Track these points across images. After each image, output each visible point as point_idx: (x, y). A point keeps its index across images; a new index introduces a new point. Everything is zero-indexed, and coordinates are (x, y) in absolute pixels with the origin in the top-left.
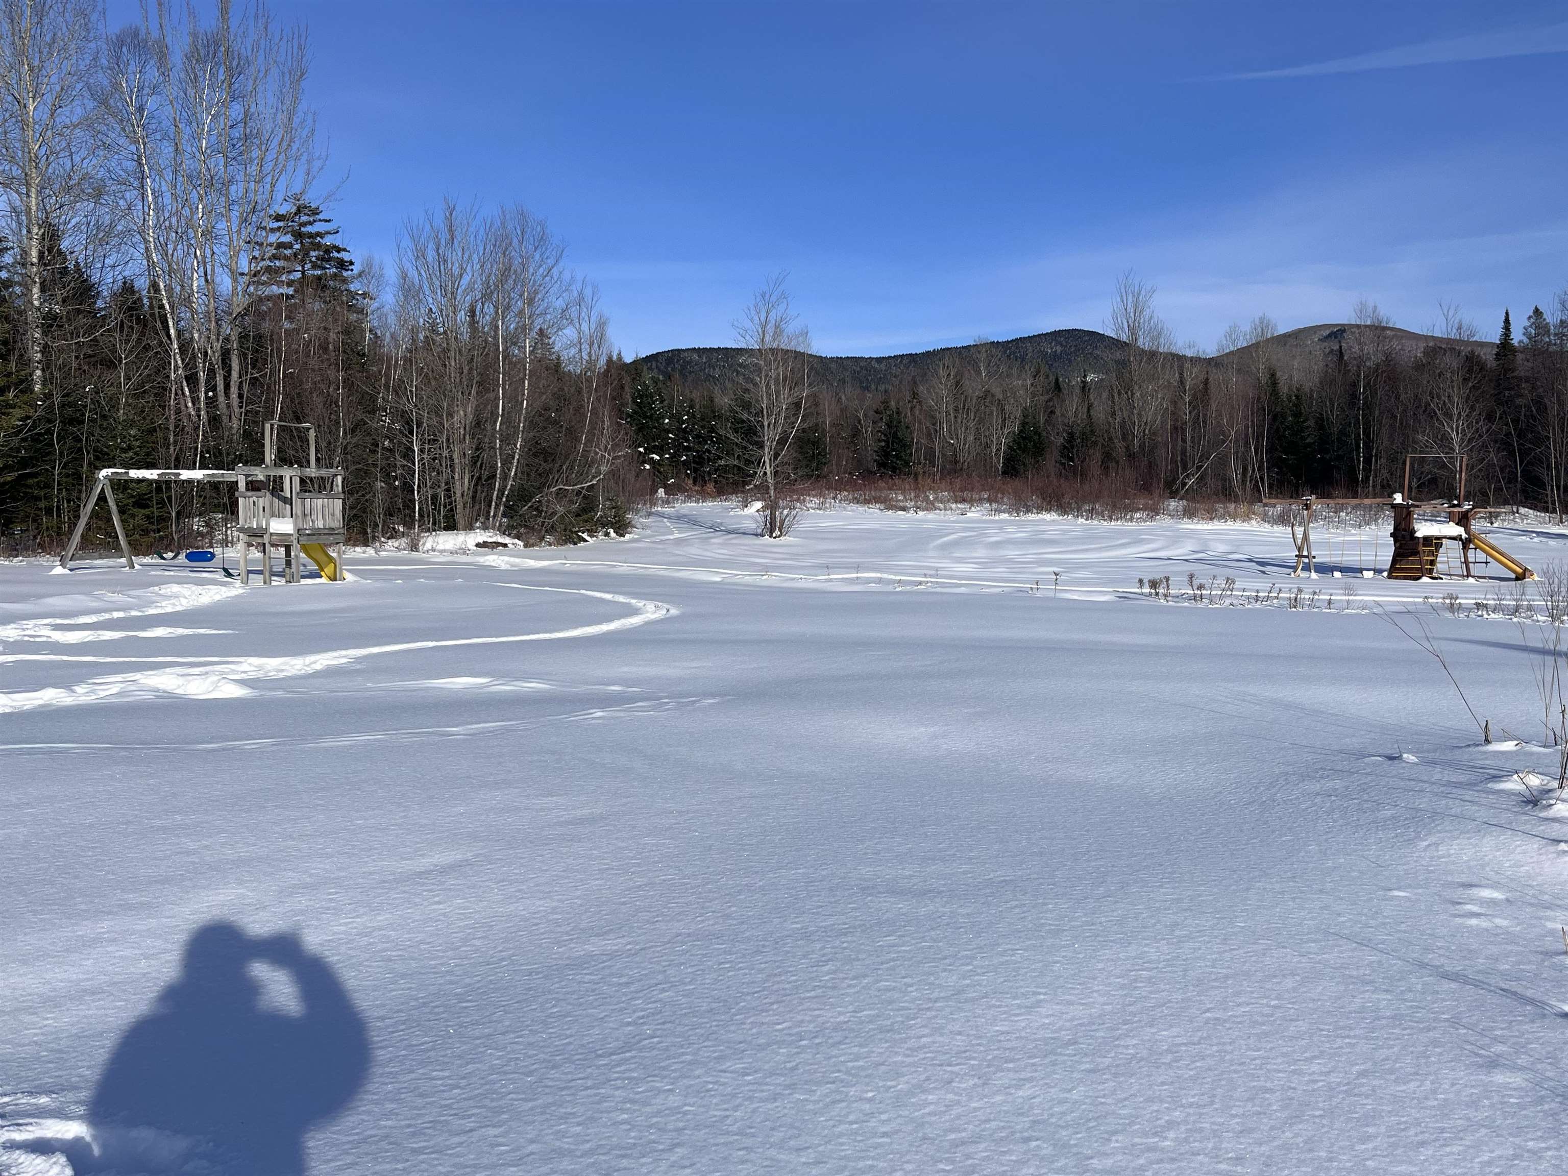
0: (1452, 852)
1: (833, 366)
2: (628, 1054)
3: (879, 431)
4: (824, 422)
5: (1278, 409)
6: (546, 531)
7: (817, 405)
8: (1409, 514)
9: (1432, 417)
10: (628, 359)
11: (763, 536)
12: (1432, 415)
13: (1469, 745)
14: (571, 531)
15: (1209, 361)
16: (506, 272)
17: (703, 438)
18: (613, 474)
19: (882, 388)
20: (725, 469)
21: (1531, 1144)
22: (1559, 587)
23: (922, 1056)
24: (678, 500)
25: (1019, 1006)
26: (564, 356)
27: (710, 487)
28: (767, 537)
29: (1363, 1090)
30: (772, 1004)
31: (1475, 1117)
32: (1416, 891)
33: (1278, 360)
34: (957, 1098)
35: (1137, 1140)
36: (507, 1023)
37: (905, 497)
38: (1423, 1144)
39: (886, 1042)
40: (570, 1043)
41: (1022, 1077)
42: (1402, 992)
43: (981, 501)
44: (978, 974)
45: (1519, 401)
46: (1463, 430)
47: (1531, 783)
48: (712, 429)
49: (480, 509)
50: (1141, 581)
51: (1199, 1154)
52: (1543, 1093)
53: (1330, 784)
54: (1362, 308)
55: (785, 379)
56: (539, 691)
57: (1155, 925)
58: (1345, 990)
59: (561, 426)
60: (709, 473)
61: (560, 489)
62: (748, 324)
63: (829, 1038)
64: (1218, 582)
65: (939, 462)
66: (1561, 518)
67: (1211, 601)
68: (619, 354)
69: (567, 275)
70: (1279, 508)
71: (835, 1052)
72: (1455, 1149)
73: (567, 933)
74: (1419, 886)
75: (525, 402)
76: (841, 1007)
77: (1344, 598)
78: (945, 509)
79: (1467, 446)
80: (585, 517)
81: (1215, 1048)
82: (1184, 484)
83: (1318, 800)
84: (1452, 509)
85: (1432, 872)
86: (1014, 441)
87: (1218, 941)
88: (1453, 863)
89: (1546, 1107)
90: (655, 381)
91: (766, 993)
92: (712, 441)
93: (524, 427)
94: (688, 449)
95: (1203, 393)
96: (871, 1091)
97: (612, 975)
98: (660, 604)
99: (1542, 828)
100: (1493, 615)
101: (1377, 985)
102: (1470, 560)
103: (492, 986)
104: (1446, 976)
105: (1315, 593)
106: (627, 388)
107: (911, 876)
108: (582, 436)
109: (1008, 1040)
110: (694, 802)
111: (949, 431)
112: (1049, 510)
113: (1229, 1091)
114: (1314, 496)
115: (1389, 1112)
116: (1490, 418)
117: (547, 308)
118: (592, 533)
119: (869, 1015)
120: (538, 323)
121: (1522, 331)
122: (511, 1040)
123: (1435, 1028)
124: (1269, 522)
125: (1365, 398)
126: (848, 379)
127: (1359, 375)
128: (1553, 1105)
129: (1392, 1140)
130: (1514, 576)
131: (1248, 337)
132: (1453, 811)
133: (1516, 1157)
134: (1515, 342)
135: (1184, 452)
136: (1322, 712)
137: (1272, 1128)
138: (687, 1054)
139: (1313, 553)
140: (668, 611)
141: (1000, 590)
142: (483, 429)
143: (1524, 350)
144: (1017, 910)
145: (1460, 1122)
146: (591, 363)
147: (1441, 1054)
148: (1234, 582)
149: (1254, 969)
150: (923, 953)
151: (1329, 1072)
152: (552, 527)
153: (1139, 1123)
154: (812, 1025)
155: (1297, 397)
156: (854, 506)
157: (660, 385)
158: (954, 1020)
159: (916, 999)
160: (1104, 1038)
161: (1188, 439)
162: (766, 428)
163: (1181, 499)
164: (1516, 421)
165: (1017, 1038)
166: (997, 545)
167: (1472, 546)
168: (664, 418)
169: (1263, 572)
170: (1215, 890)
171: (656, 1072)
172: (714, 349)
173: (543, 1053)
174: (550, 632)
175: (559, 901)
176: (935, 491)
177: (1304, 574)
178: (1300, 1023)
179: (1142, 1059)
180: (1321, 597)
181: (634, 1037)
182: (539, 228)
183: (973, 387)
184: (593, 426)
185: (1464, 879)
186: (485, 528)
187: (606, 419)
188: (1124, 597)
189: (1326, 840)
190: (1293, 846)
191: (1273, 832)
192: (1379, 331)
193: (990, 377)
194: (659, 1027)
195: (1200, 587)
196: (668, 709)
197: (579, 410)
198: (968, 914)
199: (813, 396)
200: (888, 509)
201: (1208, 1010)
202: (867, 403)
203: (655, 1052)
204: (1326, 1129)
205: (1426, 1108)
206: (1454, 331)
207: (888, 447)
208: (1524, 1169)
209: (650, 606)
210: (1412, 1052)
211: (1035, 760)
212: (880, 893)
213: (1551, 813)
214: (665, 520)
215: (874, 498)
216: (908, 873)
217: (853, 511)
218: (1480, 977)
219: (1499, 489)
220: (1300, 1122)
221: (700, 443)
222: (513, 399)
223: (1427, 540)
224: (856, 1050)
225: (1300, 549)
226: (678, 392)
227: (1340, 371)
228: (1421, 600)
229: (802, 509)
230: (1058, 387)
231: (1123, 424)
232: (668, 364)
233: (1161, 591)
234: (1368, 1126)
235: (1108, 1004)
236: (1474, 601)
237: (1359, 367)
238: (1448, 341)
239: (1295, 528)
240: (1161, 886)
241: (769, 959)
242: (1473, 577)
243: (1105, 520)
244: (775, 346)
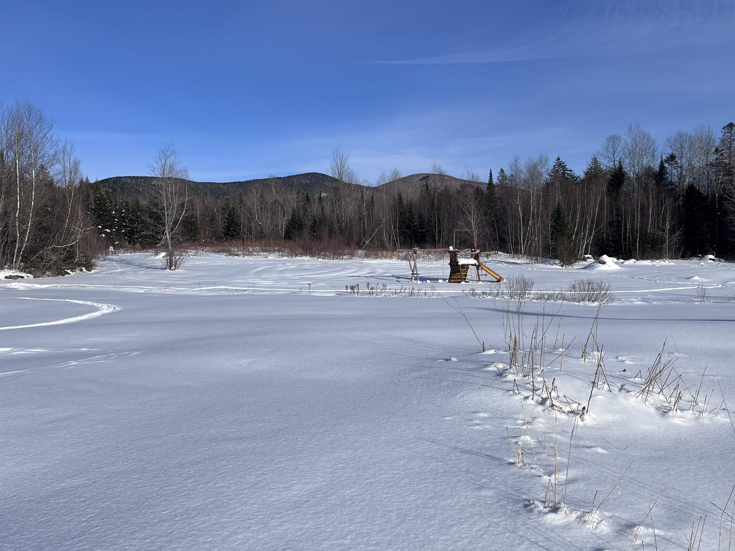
0: (469, 398)
1: (201, 186)
2: (83, 537)
3: (225, 218)
4: (197, 213)
5: (402, 210)
6: (46, 269)
7: (193, 205)
8: (456, 255)
9: (464, 214)
10: (92, 181)
11: (166, 269)
12: (464, 213)
13: (477, 353)
14: (60, 269)
15: (373, 189)
16: (20, 136)
17: (133, 221)
18: (84, 239)
19: (225, 197)
20: (145, 237)
21: (495, 520)
22: (513, 284)
23: (236, 517)
24: (120, 252)
25: (283, 487)
26: (55, 179)
27: (138, 245)
28: (168, 270)
29: (430, 505)
30: (162, 502)
31: (474, 511)
32: (455, 416)
33: (402, 188)
34: (252, 535)
35: (334, 542)
36: (15, 529)
37: (238, 250)
38: (453, 526)
39: (219, 512)
40: (51, 535)
41: (283, 520)
42: (448, 461)
43: (274, 251)
44: (265, 475)
45: (496, 207)
46: (476, 219)
47: (500, 367)
48: (138, 217)
49: (7, 258)
50: (347, 287)
51: (360, 544)
52: (500, 497)
53: (422, 373)
54: (435, 167)
55: (176, 193)
56: (41, 353)
57: (346, 442)
58: (425, 463)
59: (54, 215)
60: (137, 238)
61: (54, 247)
62: (156, 165)
63: (190, 514)
64: (380, 286)
65: (254, 232)
66: (514, 256)
67: (377, 295)
68: (87, 178)
69: (55, 138)
70: (404, 253)
71: (193, 521)
72: (465, 526)
73: (52, 479)
74: (456, 415)
75: (33, 202)
76: (197, 499)
77: (431, 291)
78: (258, 255)
79: (477, 226)
80: (69, 261)
81: (370, 496)
82: (365, 243)
83: (417, 380)
84: (472, 253)
85: (462, 408)
86: (289, 223)
87: (373, 447)
88: (470, 403)
89: (501, 503)
90: (107, 193)
91: (159, 496)
92: (138, 223)
93: (32, 215)
94: (125, 226)
95: (372, 202)
96: (210, 538)
97: (76, 497)
98: (110, 305)
99: (503, 385)
100: (489, 297)
101: (438, 459)
102: (480, 274)
103: (7, 511)
104: (465, 452)
105: (419, 290)
106: (91, 196)
107: (235, 431)
108: (66, 220)
109: (277, 504)
110: (125, 405)
111: (258, 218)
112: (306, 255)
113: (375, 514)
114: (418, 248)
115: (440, 513)
116: (486, 214)
117: (44, 154)
118: (72, 270)
119: (211, 501)
120: (39, 162)
121: (497, 178)
122: (18, 538)
123: (459, 475)
124: (400, 259)
125: (438, 205)
126: (208, 193)
127: (435, 196)
128: (504, 502)
129: (440, 526)
130: (496, 280)
131: (390, 178)
132: (470, 381)
133: (489, 526)
134: (494, 183)
135: (364, 229)
136: (420, 342)
137: (392, 528)
138: (115, 533)
139: (418, 272)
140: (115, 308)
141: (284, 292)
142: (9, 217)
143: (498, 186)
144: (285, 442)
145: (468, 514)
146: (71, 182)
147: (461, 486)
148: (386, 286)
149: (388, 458)
150: (238, 468)
151: (416, 500)
152: (50, 267)
153: (335, 534)
154: (182, 510)
155: (410, 205)
156: (212, 254)
157: (110, 194)
158: (252, 498)
159: (234, 490)
160: (321, 497)
161: (366, 223)
162: (166, 216)
163: (363, 250)
164: (495, 216)
165: (281, 503)
166: (282, 271)
167: (480, 268)
168: (112, 211)
169: (398, 281)
170: (373, 424)
171: (98, 544)
172: (139, 177)
173: (35, 542)
174: (48, 322)
175: (47, 462)
176: (253, 246)
177: (415, 282)
178: (406, 479)
179: (338, 505)
180: (422, 291)
181: (86, 528)
182: (38, 113)
183: (269, 198)
184: (72, 216)
185: (474, 410)
186: (10, 268)
187: (80, 212)
188: (340, 294)
189: (420, 398)
190: (406, 401)
191: (399, 396)
192: (442, 177)
193: (277, 194)
194: (100, 521)
195: (372, 289)
196: (113, 359)
197: (65, 207)
198: (261, 447)
199: (191, 201)
200: (230, 255)
201: (367, 479)
202: (218, 204)
203: (98, 534)
204: (414, 525)
205: (455, 510)
206: (471, 177)
207: (229, 226)
208: (493, 531)
209: (105, 306)
210: (450, 487)
211: (297, 371)
212: (219, 441)
213: (507, 379)
214: (114, 262)
215: (223, 250)
216: (233, 430)
217: (212, 256)
218: (478, 451)
219: (490, 244)
220: (404, 524)
221: (132, 223)
222: (26, 201)
223: (463, 266)
224: (203, 519)
225: (413, 271)
226: (120, 198)
227: (427, 194)
228: (461, 291)
229: (186, 256)
230: (308, 199)
231: (337, 216)
232: (114, 184)
233: (355, 291)
234: (431, 521)
235: (324, 481)
236: (481, 291)
237: (435, 192)
238: (469, 182)
239: (411, 262)
240: (350, 425)
241: (161, 480)
242: (481, 281)
243: (331, 259)
244: (170, 176)
